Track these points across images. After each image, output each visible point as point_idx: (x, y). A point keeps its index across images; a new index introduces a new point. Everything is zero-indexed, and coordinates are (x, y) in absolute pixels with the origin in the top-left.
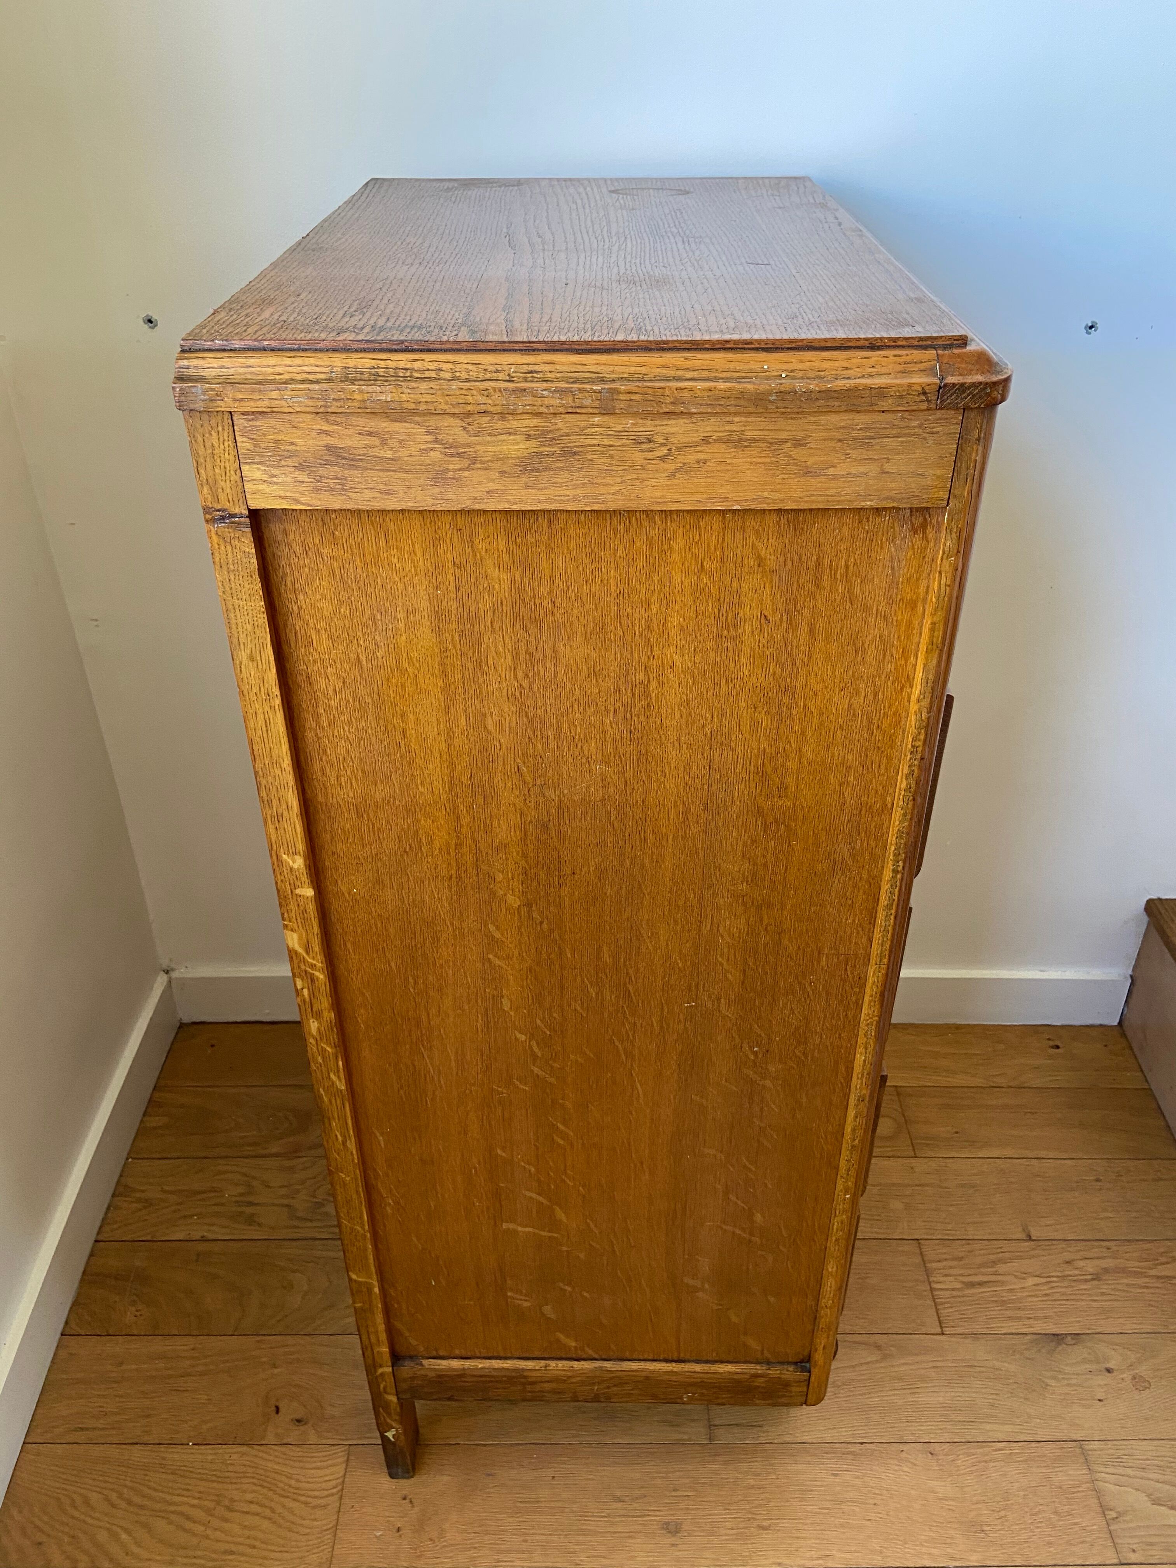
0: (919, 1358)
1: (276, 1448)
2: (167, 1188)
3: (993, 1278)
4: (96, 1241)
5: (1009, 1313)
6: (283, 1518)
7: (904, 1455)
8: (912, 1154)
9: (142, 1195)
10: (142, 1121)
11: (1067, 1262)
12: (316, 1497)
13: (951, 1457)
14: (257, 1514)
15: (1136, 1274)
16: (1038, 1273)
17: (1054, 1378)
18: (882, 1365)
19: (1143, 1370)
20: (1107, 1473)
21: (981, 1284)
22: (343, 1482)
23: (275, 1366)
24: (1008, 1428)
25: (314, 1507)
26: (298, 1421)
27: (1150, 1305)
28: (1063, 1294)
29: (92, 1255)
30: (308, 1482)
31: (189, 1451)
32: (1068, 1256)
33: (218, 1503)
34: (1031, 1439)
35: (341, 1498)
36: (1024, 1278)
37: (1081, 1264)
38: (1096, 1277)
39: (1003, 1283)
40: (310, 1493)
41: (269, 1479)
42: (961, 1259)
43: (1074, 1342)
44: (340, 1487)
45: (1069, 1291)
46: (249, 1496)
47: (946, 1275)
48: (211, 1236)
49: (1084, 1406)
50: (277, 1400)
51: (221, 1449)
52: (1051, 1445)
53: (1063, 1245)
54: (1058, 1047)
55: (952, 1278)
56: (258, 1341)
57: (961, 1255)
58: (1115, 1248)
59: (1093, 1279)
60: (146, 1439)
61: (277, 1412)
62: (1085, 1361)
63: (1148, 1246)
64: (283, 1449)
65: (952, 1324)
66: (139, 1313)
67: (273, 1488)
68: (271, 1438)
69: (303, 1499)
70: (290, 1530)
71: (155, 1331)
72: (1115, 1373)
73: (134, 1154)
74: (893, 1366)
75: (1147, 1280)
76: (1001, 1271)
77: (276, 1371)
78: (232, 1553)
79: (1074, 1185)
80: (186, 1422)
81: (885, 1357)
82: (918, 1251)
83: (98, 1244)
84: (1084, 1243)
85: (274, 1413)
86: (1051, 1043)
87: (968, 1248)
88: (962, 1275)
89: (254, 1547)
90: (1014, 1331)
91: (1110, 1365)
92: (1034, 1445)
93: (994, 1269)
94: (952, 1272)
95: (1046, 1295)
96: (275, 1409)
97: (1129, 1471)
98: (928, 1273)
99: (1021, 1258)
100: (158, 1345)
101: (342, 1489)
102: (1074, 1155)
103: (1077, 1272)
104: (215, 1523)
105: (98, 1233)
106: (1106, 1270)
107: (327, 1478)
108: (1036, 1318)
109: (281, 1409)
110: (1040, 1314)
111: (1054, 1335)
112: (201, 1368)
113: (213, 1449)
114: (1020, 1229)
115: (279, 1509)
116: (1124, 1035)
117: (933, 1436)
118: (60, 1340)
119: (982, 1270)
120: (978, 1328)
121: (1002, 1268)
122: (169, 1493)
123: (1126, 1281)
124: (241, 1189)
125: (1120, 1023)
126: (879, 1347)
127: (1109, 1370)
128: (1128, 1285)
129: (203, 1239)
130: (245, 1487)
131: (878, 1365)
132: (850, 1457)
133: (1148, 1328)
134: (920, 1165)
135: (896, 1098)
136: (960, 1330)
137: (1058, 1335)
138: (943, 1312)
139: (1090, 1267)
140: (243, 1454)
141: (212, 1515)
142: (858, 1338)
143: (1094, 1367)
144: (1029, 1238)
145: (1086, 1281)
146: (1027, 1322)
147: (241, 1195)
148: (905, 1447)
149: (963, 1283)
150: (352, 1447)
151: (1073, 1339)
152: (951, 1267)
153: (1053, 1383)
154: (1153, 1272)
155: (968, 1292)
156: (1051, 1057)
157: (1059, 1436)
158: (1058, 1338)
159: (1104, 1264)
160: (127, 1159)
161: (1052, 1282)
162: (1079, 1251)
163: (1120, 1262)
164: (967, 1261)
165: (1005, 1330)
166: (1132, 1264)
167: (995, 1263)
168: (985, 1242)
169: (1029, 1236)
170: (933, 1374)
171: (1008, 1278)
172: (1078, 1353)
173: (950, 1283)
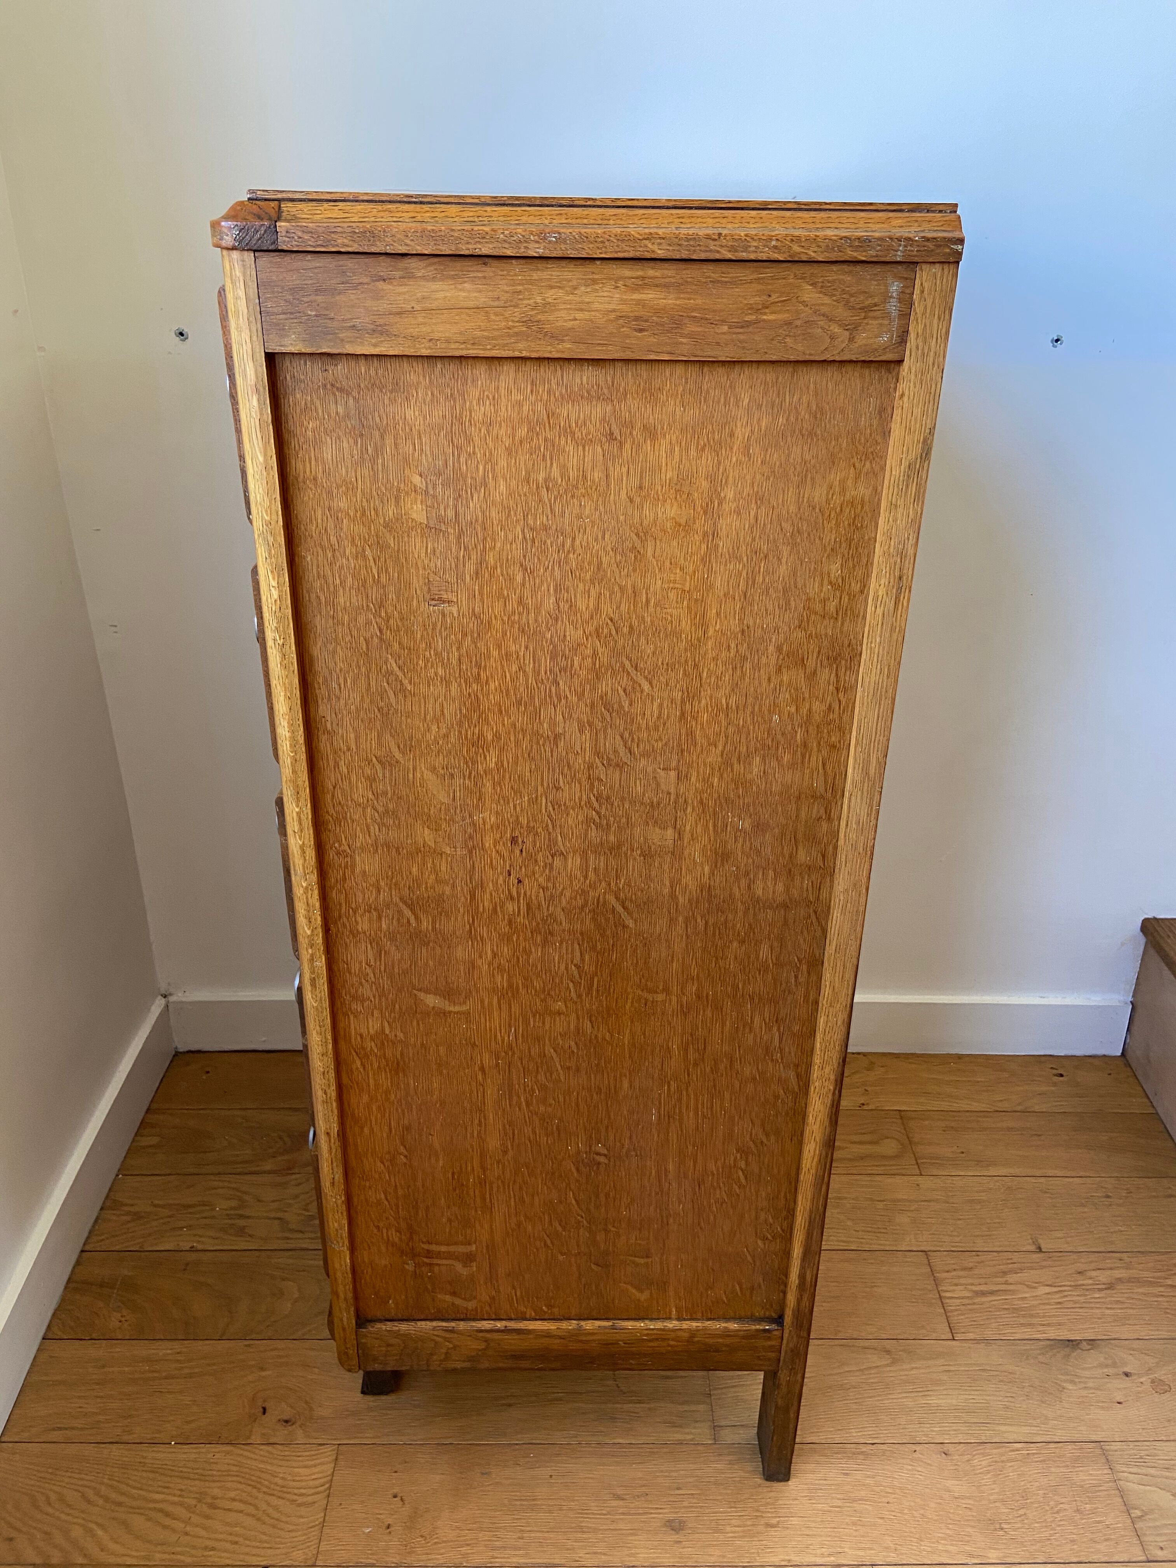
0: (930, 1362)
1: (263, 1447)
2: (156, 1202)
3: (1004, 1287)
4: (82, 1251)
5: (1022, 1321)
6: (268, 1515)
7: (916, 1455)
8: (918, 1172)
9: (132, 1209)
10: (133, 1141)
11: (1079, 1273)
12: (302, 1495)
13: (966, 1457)
14: (241, 1512)
15: (1151, 1284)
16: (1049, 1283)
17: (1072, 1382)
18: (891, 1369)
19: (1161, 1374)
20: (1130, 1473)
21: (992, 1293)
22: (331, 1480)
23: (262, 1369)
24: (1026, 1430)
25: (299, 1505)
26: (286, 1421)
27: (1166, 1313)
28: (1075, 1302)
29: (78, 1263)
30: (294, 1481)
31: (170, 1450)
32: (1080, 1267)
33: (200, 1501)
34: (1049, 1440)
35: (328, 1496)
36: (1035, 1288)
37: (1094, 1274)
38: (1110, 1286)
39: (1013, 1292)
40: (296, 1491)
41: (253, 1478)
42: (970, 1269)
43: (1089, 1347)
44: (327, 1486)
45: (1082, 1299)
46: (232, 1494)
47: (956, 1285)
48: (200, 1247)
49: (1103, 1408)
50: (264, 1401)
51: (203, 1448)
52: (1070, 1446)
53: (1074, 1256)
54: (1062, 1075)
55: (961, 1288)
56: (246, 1346)
57: (971, 1265)
58: (1127, 1260)
59: (1106, 1288)
60: (125, 1438)
61: (264, 1413)
62: (1102, 1366)
63: (1162, 1257)
64: (270, 1448)
65: (963, 1330)
66: (123, 1319)
67: (259, 1486)
68: (256, 1438)
69: (288, 1496)
70: (274, 1527)
71: (140, 1335)
72: (1134, 1377)
73: (124, 1170)
74: (903, 1370)
75: (1162, 1289)
76: (1011, 1280)
77: (264, 1374)
78: (213, 1549)
79: (1083, 1201)
80: (169, 1422)
81: (894, 1362)
82: (926, 1262)
83: (84, 1254)
84: (1096, 1255)
85: (260, 1414)
86: (1055, 1072)
87: (977, 1259)
88: (972, 1284)
89: (236, 1543)
90: (1027, 1337)
91: (1127, 1370)
92: (1052, 1445)
93: (1005, 1279)
94: (962, 1281)
95: (1060, 1303)
96: (261, 1410)
97: (1152, 1471)
98: (937, 1282)
99: (1032, 1268)
100: (142, 1350)
101: (330, 1488)
102: (1081, 1174)
103: (1090, 1282)
104: (195, 1519)
105: (84, 1244)
106: (1120, 1279)
107: (313, 1477)
108: (1048, 1325)
109: (267, 1411)
110: (1054, 1320)
111: (1069, 1341)
112: (187, 1371)
113: (196, 1448)
114: (1030, 1242)
115: (264, 1506)
116: (1128, 1065)
117: (947, 1437)
118: (41, 1344)
119: (993, 1280)
120: (990, 1334)
121: (1012, 1278)
122: (146, 1490)
123: (1140, 1290)
124: (234, 1203)
125: (1123, 1054)
126: (888, 1352)
127: (1127, 1374)
128: (1143, 1294)
129: (192, 1250)
130: (229, 1485)
131: (888, 1369)
132: (861, 1457)
133: (1165, 1334)
134: (925, 1182)
135: (899, 1121)
136: (971, 1336)
137: (1072, 1341)
138: (954, 1320)
139: (1103, 1277)
140: (228, 1453)
141: (193, 1513)
142: (866, 1343)
143: (1110, 1371)
144: (1040, 1249)
145: (1100, 1290)
146: (1040, 1328)
147: (232, 1208)
148: (918, 1448)
149: (974, 1291)
150: (342, 1448)
151: (1089, 1344)
152: (960, 1277)
153: (1069, 1386)
154: (1169, 1282)
155: (979, 1300)
156: (1055, 1084)
157: (1077, 1437)
158: (1072, 1344)
159: (1118, 1274)
160: (117, 1175)
161: (1065, 1291)
162: (1091, 1262)
163: (1134, 1273)
164: (976, 1271)
165: (1018, 1336)
166: (1146, 1274)
167: (1005, 1273)
168: (995, 1254)
169: (1040, 1248)
170: (945, 1377)
171: (1019, 1287)
172: (1094, 1358)
173: (959, 1292)
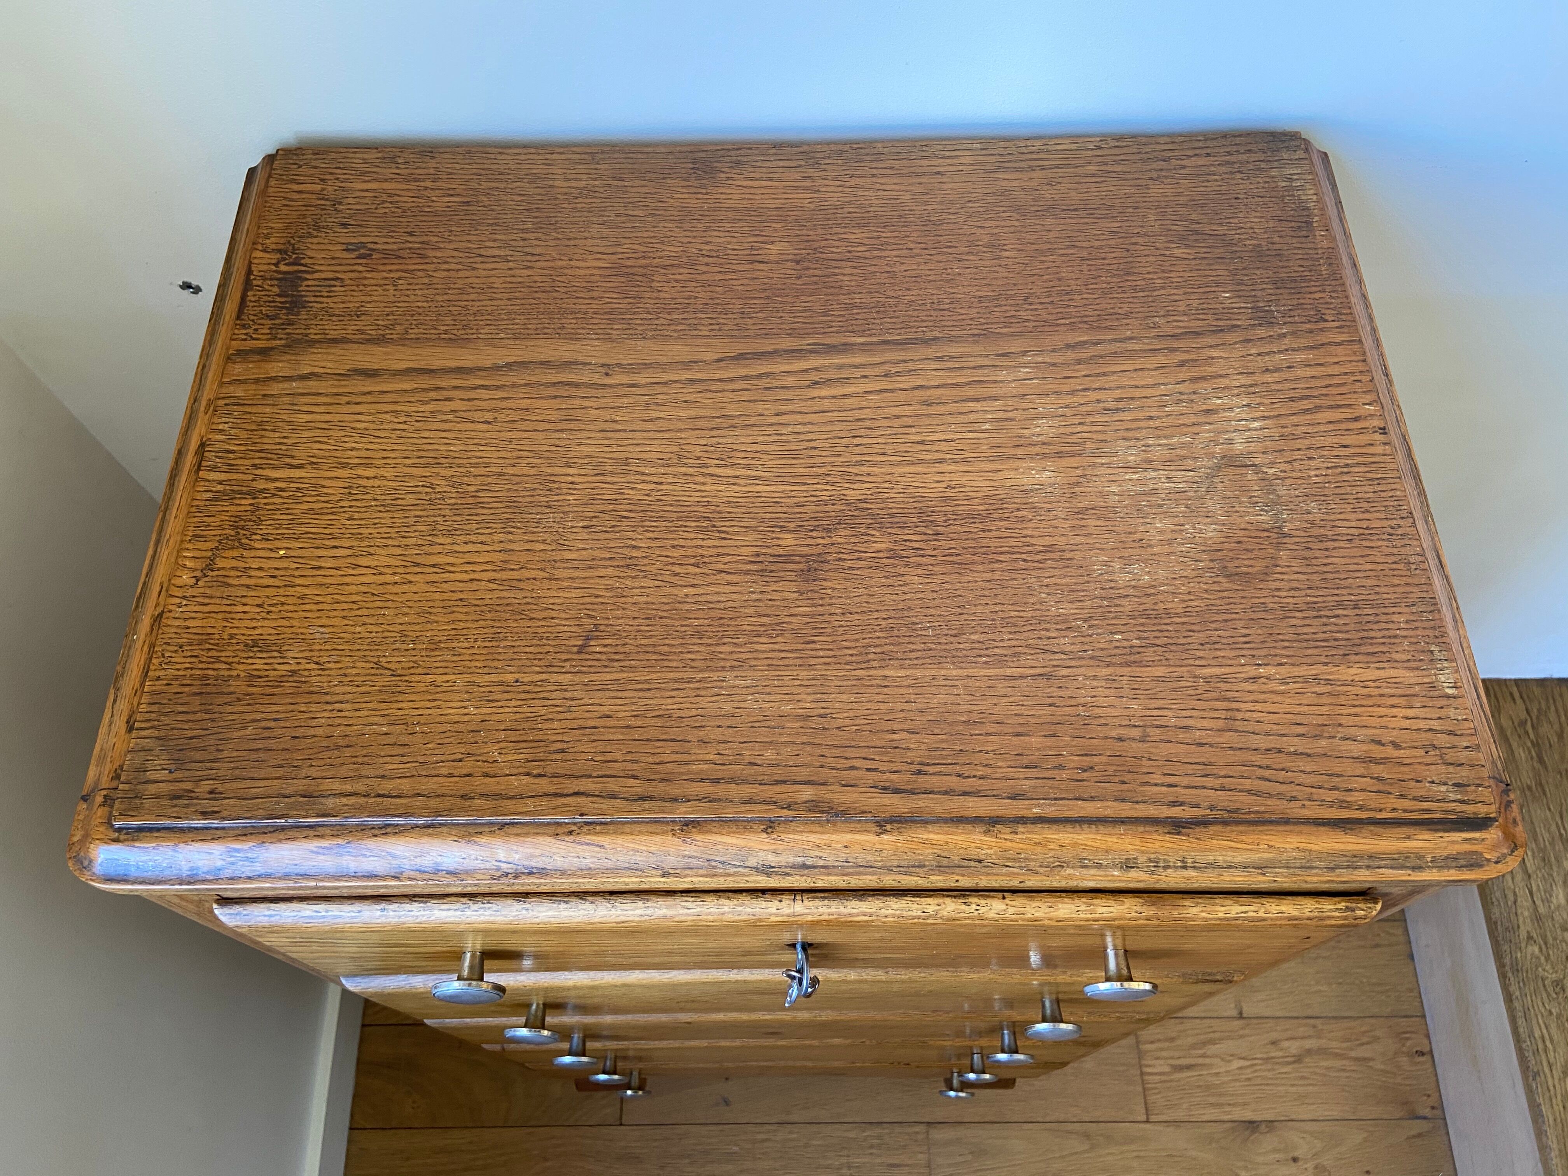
0: (1124, 1147)
3: (1200, 1061)
5: (1212, 1100)
11: (1273, 1043)
15: (1337, 1056)
16: (1244, 1055)
17: (1246, 1168)
18: (1089, 1155)
19: (1326, 1159)
21: (1189, 1067)
27: (1343, 1090)
28: (1264, 1078)
32: (1274, 1036)
36: (1229, 1061)
37: (1286, 1044)
38: (1298, 1059)
39: (1210, 1066)
42: (1172, 1039)
43: (1267, 1130)
45: (1269, 1074)
47: (1157, 1058)
53: (1272, 1023)
55: (1162, 1062)
57: (1174, 1034)
58: (1320, 1027)
59: (1294, 1062)
62: (1276, 1150)
63: (1353, 1024)
65: (1157, 1112)
71: (433, 1124)
72: (1300, 1163)
74: (1100, 1156)
76: (1209, 1053)
81: (1093, 1147)
84: (1292, 1021)
87: (1180, 1027)
88: (1172, 1058)
90: (1213, 1119)
91: (1297, 1154)
93: (1203, 1051)
94: (1164, 1054)
95: (1249, 1079)
98: (1141, 1055)
99: (1230, 1038)
103: (1280, 1054)
106: (1309, 1052)
108: (1234, 1105)
110: (1240, 1100)
112: (481, 1162)
114: (1233, 1005)
119: (1193, 1052)
120: (1180, 1115)
121: (1212, 1049)
123: (1325, 1064)
126: (1087, 1136)
127: (1295, 1160)
128: (1327, 1068)
131: (1086, 1155)
133: (1335, 1114)
136: (1164, 1118)
138: (1151, 1098)
139: (1294, 1047)
142: (1070, 1127)
143: (1282, 1156)
144: (1241, 1016)
145: (1288, 1063)
146: (1228, 1109)
149: (1172, 1066)
151: (1267, 1127)
152: (1162, 1049)
153: (1242, 1173)
154: (1353, 1054)
155: (1177, 1076)
158: (1252, 1125)
159: (1309, 1044)
161: (1255, 1065)
162: (1287, 1030)
163: (1323, 1042)
164: (1179, 1042)
165: (1205, 1118)
166: (1334, 1044)
167: (1204, 1043)
168: (1198, 1021)
169: (1241, 1013)
170: (1135, 1164)
171: (1216, 1061)
172: (1268, 1142)
173: (1161, 1067)
